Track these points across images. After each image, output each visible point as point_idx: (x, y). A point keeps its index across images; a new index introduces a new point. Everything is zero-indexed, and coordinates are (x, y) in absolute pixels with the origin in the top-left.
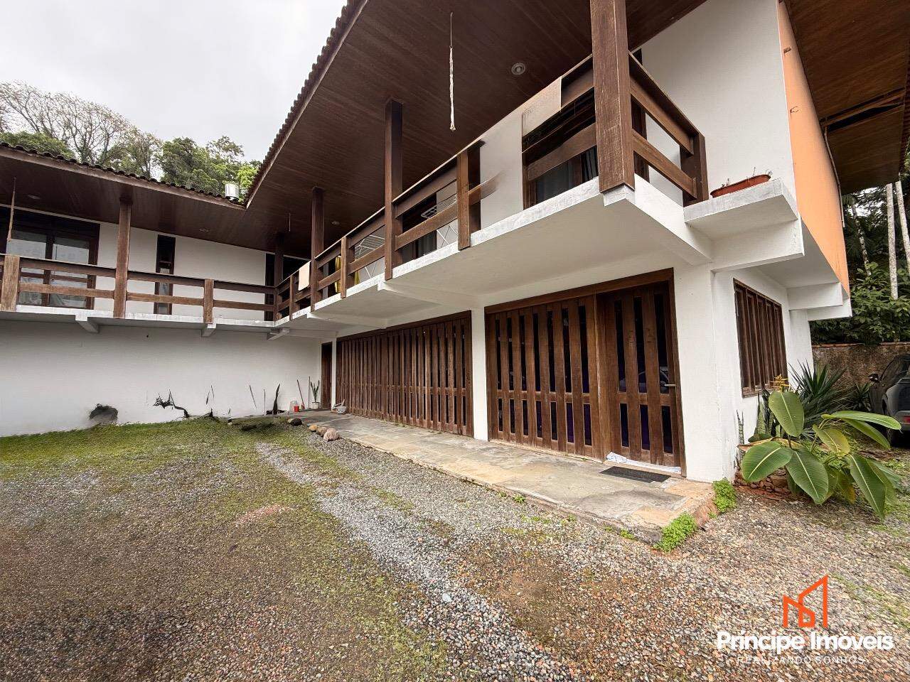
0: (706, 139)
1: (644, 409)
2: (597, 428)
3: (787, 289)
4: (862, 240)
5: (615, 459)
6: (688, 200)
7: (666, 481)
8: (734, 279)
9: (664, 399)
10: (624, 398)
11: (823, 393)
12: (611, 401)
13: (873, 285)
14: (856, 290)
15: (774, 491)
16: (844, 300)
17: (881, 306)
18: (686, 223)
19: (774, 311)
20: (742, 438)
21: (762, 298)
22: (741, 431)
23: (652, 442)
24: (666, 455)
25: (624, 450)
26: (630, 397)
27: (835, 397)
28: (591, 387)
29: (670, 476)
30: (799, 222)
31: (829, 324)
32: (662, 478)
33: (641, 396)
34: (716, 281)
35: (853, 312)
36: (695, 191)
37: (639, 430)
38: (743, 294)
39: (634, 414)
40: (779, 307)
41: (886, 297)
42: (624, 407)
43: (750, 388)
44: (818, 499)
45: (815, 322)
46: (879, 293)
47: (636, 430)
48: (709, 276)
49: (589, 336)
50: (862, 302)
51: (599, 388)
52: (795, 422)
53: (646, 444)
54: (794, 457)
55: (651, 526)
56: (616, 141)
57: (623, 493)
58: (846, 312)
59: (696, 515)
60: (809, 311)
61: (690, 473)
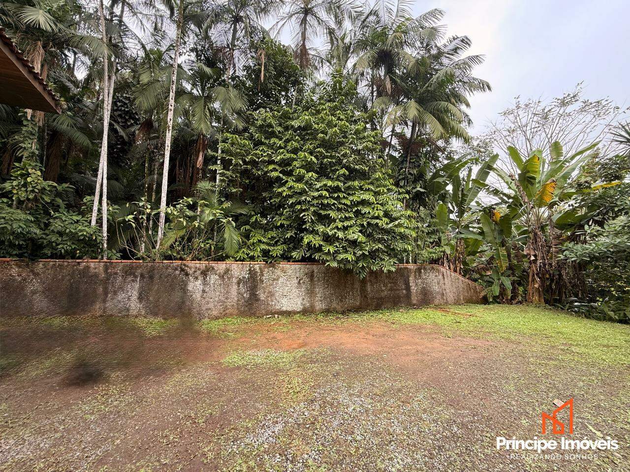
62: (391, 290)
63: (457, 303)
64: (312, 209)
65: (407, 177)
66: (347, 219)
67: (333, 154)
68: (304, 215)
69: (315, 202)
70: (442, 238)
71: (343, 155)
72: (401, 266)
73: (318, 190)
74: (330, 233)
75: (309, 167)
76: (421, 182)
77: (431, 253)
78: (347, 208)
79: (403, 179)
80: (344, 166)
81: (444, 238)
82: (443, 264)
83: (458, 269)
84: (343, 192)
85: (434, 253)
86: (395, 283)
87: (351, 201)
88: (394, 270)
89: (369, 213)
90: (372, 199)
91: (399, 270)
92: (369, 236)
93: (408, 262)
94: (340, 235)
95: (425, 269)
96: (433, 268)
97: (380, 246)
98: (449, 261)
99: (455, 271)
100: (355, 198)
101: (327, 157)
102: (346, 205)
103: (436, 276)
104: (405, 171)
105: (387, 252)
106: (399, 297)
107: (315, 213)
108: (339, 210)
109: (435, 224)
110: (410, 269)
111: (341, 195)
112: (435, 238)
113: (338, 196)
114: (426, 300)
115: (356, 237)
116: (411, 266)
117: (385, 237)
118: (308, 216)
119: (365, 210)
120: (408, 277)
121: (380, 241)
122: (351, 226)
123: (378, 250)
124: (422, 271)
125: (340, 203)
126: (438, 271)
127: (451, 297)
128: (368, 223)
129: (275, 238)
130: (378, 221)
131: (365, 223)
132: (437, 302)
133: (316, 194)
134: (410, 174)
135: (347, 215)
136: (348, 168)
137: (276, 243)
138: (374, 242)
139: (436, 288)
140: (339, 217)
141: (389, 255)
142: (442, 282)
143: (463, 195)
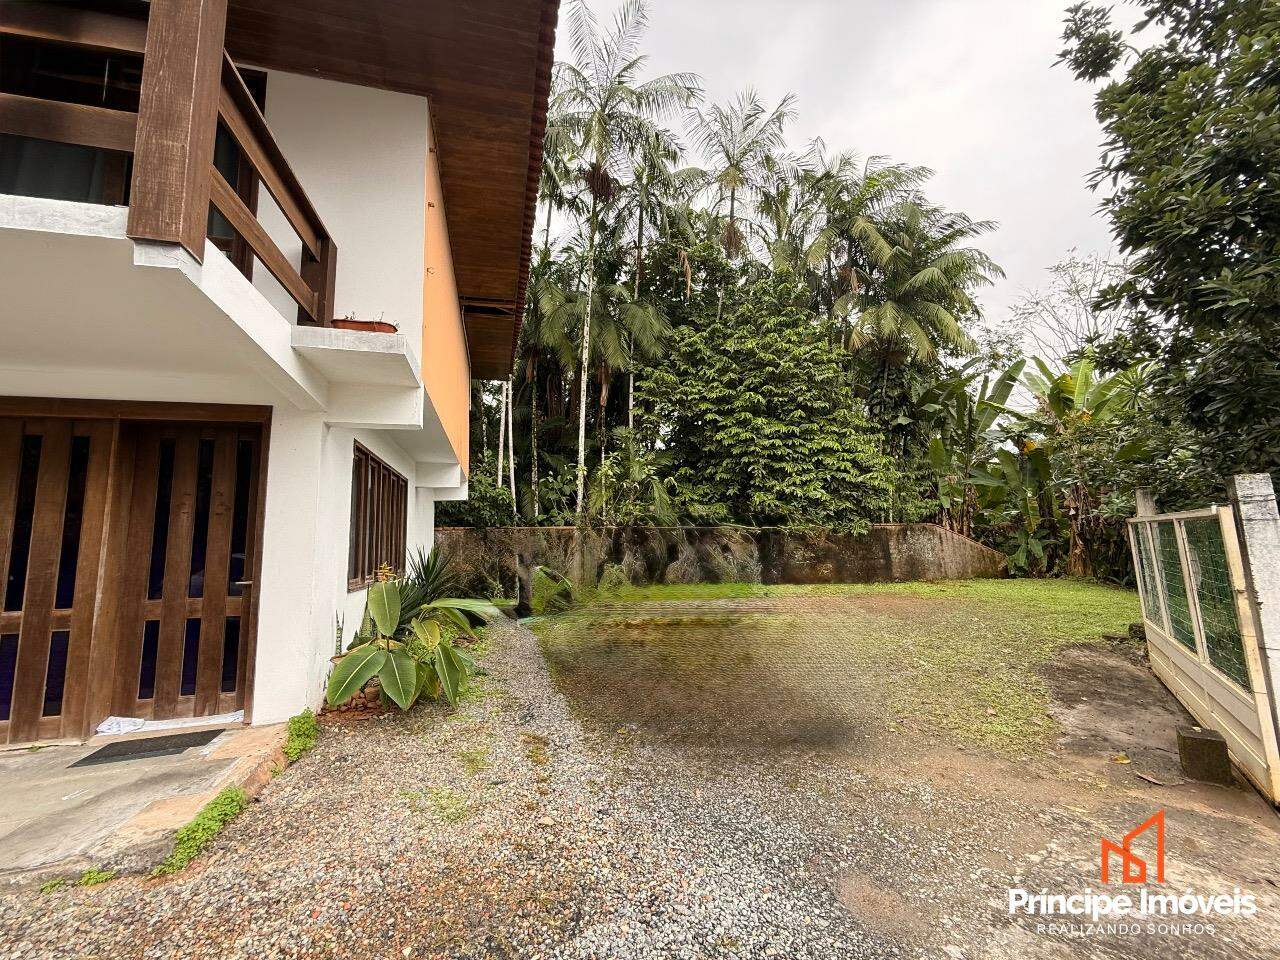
0: (338, 251)
1: (193, 627)
2: (81, 677)
3: (417, 463)
4: (484, 427)
5: (117, 728)
6: (304, 318)
7: (215, 740)
8: (355, 441)
9: (232, 606)
10: (154, 609)
11: (434, 580)
12: (124, 619)
13: (488, 472)
14: (476, 475)
15: (366, 707)
16: (462, 482)
17: (491, 493)
18: (294, 349)
19: (398, 487)
20: (339, 647)
21: (387, 469)
22: (340, 639)
23: (200, 680)
24: (223, 696)
25: (141, 707)
26: (169, 609)
27: (443, 584)
28: (78, 595)
29: (224, 730)
30: (421, 391)
31: (452, 506)
32: (205, 737)
33: (191, 604)
34: (329, 438)
35: (470, 496)
36: (315, 310)
37: (178, 666)
38: (364, 461)
39: (173, 637)
40: (406, 482)
41: (493, 485)
42: (153, 628)
43: (359, 579)
44: (404, 704)
45: (440, 502)
46: (490, 480)
47: (171, 664)
48: (320, 429)
49: (91, 496)
50: (479, 487)
51: (99, 596)
52: (391, 619)
53: (189, 685)
54: (388, 660)
55: (156, 837)
56: (175, 168)
57: (113, 793)
58: (463, 495)
59: (251, 781)
60: (436, 490)
61: (257, 718)
62: (863, 558)
63: (962, 576)
64: (762, 461)
65: (885, 401)
66: (805, 471)
67: (786, 390)
68: (754, 469)
69: (766, 453)
70: (940, 485)
71: (798, 391)
72: (877, 526)
73: (767, 437)
74: (787, 491)
75: (756, 410)
76: (904, 407)
77: (920, 508)
78: (805, 458)
79: (879, 404)
80: (799, 406)
81: (943, 484)
82: (941, 522)
83: (965, 529)
84: (799, 437)
85: (926, 508)
86: (869, 550)
87: (810, 450)
88: (865, 532)
89: (833, 464)
90: (836, 446)
91: (874, 533)
92: (834, 492)
93: (887, 521)
94: (799, 492)
95: (912, 530)
96: (924, 528)
97: (848, 504)
98: (951, 518)
99: (961, 532)
100: (815, 446)
101: (777, 395)
102: (804, 454)
103: (929, 539)
104: (881, 393)
105: (856, 511)
106: (874, 569)
107: (765, 466)
108: (795, 460)
109: (929, 467)
110: (890, 531)
111: (797, 442)
112: (927, 485)
113: (794, 443)
114: (914, 571)
115: (819, 496)
116: (892, 527)
117: (854, 494)
118: (758, 471)
119: (828, 461)
120: (888, 541)
121: (847, 498)
122: (811, 481)
123: (845, 509)
124: (909, 533)
125: (797, 452)
126: (933, 532)
127: (952, 568)
128: (832, 476)
129: (708, 494)
130: (844, 475)
131: (829, 477)
132: (930, 575)
133: (767, 443)
134: (888, 396)
135: (805, 467)
136: (804, 408)
137: (710, 500)
138: (840, 499)
139: (929, 556)
140: (796, 469)
141: (859, 515)
142: (938, 547)
143: (971, 420)
